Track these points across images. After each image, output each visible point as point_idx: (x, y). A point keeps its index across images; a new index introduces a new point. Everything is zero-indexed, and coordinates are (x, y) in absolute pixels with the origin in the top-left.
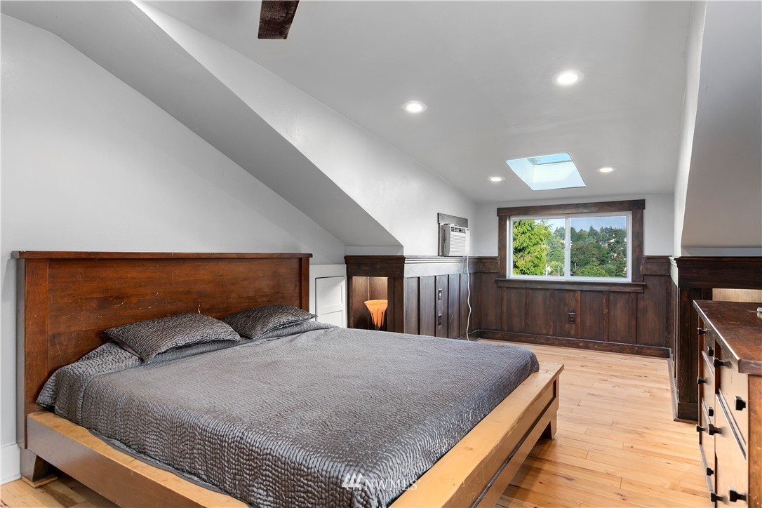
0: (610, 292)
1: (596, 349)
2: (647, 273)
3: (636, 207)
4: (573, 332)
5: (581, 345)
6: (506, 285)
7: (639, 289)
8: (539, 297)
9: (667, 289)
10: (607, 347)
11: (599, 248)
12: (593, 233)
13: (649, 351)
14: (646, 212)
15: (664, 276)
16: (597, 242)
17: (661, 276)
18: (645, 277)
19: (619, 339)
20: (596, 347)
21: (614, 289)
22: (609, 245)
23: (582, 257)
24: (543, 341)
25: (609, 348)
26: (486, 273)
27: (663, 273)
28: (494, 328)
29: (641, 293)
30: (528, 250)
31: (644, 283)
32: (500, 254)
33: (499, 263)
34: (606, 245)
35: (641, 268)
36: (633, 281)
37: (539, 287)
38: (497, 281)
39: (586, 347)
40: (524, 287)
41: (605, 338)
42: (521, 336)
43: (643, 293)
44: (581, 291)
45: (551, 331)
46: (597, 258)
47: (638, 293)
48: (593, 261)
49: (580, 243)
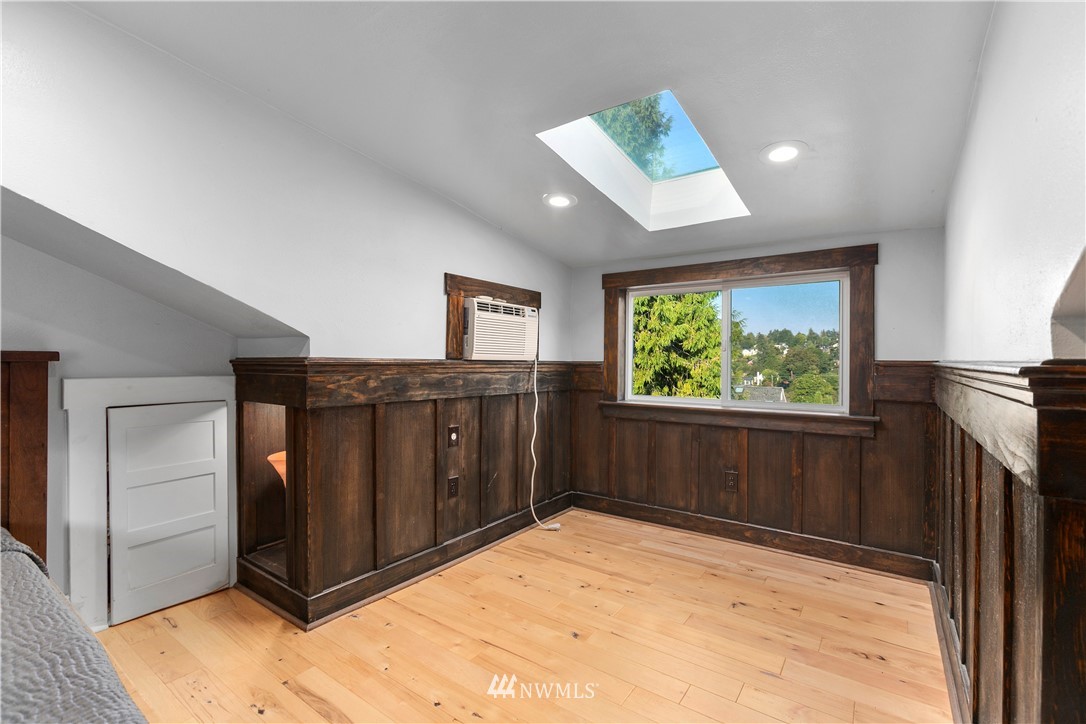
0: (805, 434)
1: (777, 547)
2: (882, 398)
3: (859, 261)
4: (732, 509)
5: (748, 534)
6: (617, 413)
7: (866, 431)
8: (673, 438)
9: (927, 432)
10: (800, 544)
11: (820, 353)
12: (812, 336)
13: (886, 562)
14: (879, 269)
15: (920, 403)
16: (817, 347)
17: (914, 403)
18: (879, 405)
19: (823, 529)
20: (777, 541)
21: (813, 428)
22: (832, 350)
23: (799, 364)
24: (678, 521)
25: (803, 548)
26: (584, 391)
27: (918, 397)
28: (596, 489)
29: (871, 438)
30: (705, 353)
31: (877, 418)
32: (606, 356)
33: (605, 374)
34: (829, 350)
35: (870, 386)
36: (851, 413)
37: (673, 419)
38: (601, 407)
39: (758, 540)
40: (647, 418)
41: (795, 524)
42: (642, 508)
43: (875, 438)
44: (749, 429)
45: (694, 502)
46: (817, 365)
47: (862, 438)
48: (813, 370)
49: (798, 348)
